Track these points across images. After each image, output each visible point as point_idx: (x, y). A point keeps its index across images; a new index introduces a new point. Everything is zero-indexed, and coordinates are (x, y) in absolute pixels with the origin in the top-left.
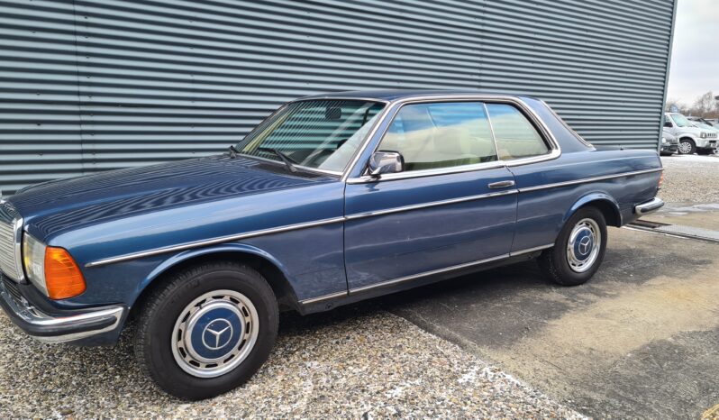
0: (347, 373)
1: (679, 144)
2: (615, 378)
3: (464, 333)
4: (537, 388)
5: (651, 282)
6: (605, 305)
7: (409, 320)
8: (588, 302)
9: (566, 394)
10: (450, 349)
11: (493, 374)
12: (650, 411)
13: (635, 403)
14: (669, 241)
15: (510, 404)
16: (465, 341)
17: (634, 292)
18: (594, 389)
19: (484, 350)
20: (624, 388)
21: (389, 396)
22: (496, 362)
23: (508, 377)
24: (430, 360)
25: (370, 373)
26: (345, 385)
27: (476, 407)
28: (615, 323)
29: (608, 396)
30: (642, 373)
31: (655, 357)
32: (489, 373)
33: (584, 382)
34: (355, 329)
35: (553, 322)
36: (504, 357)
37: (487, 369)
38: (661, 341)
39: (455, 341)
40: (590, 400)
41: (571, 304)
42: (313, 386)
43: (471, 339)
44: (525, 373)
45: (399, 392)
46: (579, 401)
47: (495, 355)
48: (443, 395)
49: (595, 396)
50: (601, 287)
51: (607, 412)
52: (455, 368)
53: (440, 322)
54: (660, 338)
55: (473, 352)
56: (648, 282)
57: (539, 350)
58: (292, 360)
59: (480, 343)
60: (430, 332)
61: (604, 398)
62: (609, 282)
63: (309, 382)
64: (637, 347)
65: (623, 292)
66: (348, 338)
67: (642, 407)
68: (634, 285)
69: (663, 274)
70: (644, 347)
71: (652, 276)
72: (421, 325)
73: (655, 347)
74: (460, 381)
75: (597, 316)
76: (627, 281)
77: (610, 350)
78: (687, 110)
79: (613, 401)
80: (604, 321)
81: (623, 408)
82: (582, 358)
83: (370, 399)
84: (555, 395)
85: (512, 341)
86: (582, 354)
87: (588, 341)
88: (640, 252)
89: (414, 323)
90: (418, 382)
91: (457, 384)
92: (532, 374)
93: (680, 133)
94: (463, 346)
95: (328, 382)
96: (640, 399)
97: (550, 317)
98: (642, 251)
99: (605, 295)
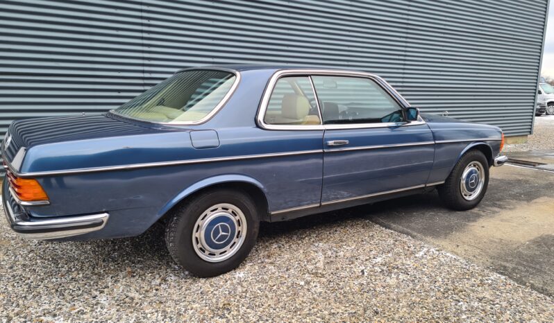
0: (342, 249)
1: (547, 107)
2: (520, 255)
3: (413, 229)
4: (468, 260)
5: (537, 200)
6: (506, 214)
7: (373, 222)
8: (494, 212)
9: (489, 264)
10: (405, 238)
11: (437, 252)
12: (545, 273)
13: (535, 268)
14: (547, 175)
15: (453, 268)
16: (415, 234)
17: (526, 206)
18: (507, 261)
19: (429, 239)
20: (527, 261)
21: (374, 262)
22: (438, 246)
23: (448, 254)
24: (394, 244)
25: (358, 250)
26: (344, 256)
27: (431, 269)
28: (515, 224)
29: (516, 264)
30: (538, 253)
31: (545, 244)
32: (435, 252)
33: (499, 257)
34: (338, 226)
35: (472, 224)
36: (443, 243)
37: (432, 250)
38: (546, 236)
39: (408, 234)
40: (505, 267)
41: (483, 214)
42: (324, 256)
43: (418, 233)
44: (459, 252)
45: (379, 260)
46: (497, 267)
47: (437, 242)
48: (408, 262)
49: (508, 265)
50: (501, 203)
51: (517, 273)
52: (412, 249)
53: (394, 223)
54: (546, 234)
55: (421, 240)
56: (535, 201)
57: (465, 239)
58: (305, 242)
59: (425, 235)
60: (389, 228)
61: (514, 265)
62: (508, 200)
63: (320, 254)
64: (532, 238)
65: (518, 206)
66: (336, 231)
67: (541, 271)
68: (525, 202)
69: (544, 195)
70: (536, 239)
71: (538, 197)
72: (382, 225)
73: (544, 239)
74: (417, 255)
75: (502, 220)
76: (520, 200)
77: (514, 240)
78: (550, 80)
79: (520, 267)
80: (507, 223)
81: (527, 271)
82: (495, 244)
83: (363, 263)
84: (481, 264)
85: (446, 235)
86: (496, 242)
87: (498, 235)
88: (527, 182)
89: (377, 223)
90: (390, 255)
91: (416, 257)
92: (464, 252)
93: (548, 99)
94: (413, 237)
95: (332, 254)
96: (538, 266)
97: (469, 221)
98: (528, 181)
99: (505, 208)
